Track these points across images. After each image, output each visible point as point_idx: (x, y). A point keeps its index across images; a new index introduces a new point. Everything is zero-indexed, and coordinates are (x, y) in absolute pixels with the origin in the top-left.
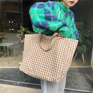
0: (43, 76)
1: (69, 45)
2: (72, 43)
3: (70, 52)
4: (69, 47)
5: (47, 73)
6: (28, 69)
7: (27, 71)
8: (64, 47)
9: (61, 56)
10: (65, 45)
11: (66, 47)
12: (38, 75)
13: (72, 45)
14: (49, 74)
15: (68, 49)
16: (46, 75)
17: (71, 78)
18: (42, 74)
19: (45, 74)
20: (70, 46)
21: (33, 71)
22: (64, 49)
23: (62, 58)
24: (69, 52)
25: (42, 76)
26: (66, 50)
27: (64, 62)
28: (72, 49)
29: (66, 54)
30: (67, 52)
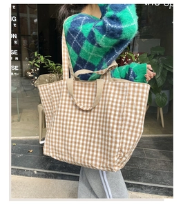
0: (86, 161)
1: (129, 95)
2: (134, 91)
3: (132, 108)
4: (128, 100)
5: (93, 155)
6: (58, 151)
7: (57, 155)
8: (119, 101)
9: (114, 119)
10: (120, 97)
11: (122, 99)
12: (77, 160)
13: (136, 94)
14: (96, 156)
15: (128, 104)
16: (92, 160)
17: (143, 160)
18: (84, 158)
19: (90, 157)
20: (131, 97)
21: (66, 155)
22: (119, 105)
23: (116, 122)
24: (129, 110)
25: (84, 162)
26: (123, 106)
27: (121, 129)
28: (135, 102)
29: (125, 114)
30: (125, 109)
